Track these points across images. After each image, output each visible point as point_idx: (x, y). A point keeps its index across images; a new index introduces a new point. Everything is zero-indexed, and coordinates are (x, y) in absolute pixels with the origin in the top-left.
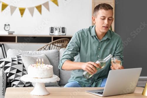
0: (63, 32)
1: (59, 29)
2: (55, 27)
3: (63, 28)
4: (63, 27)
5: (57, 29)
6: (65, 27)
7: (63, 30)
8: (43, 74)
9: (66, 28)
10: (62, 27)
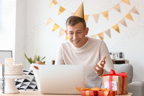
0: (121, 57)
1: (117, 54)
2: (113, 53)
3: (121, 54)
4: (121, 52)
5: (115, 54)
6: (123, 52)
7: (121, 55)
8: (14, 71)
9: (124, 54)
10: (119, 52)
